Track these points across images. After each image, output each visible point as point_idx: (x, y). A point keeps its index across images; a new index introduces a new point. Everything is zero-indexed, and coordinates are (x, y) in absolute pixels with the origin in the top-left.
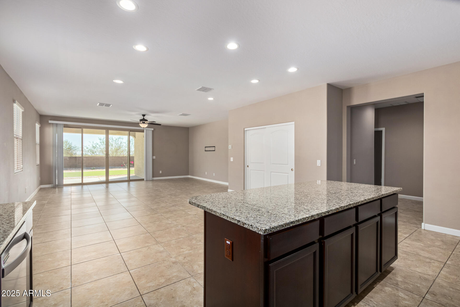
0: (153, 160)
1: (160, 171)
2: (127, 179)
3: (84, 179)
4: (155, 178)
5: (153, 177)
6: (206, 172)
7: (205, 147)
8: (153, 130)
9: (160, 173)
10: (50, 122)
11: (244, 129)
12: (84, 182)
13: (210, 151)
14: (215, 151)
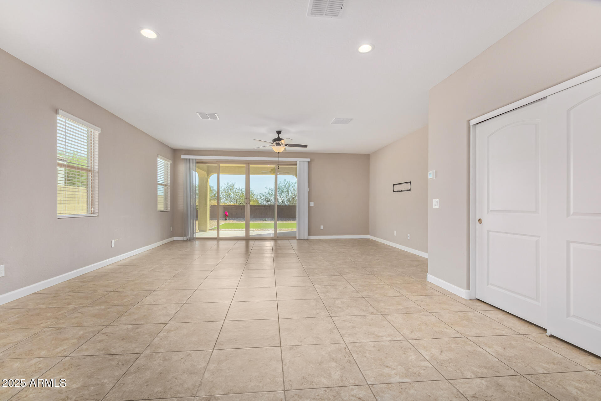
0: (309, 207)
1: (321, 226)
2: (272, 236)
3: (220, 232)
4: (312, 237)
5: (309, 235)
6: (395, 232)
7: (394, 185)
8: (310, 161)
9: (321, 229)
10: (183, 157)
11: (469, 121)
12: (220, 236)
13: (401, 191)
14: (410, 190)
